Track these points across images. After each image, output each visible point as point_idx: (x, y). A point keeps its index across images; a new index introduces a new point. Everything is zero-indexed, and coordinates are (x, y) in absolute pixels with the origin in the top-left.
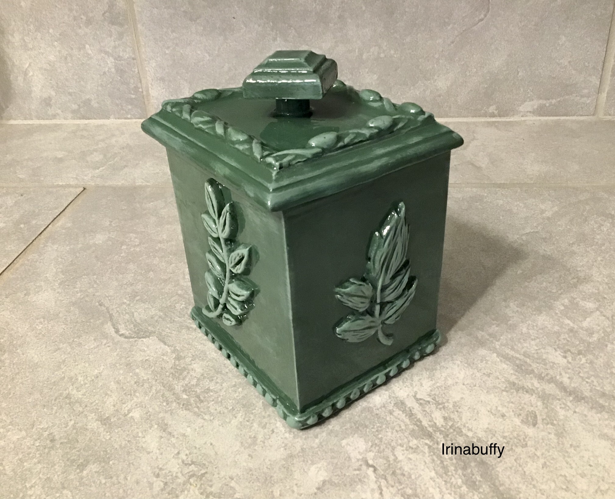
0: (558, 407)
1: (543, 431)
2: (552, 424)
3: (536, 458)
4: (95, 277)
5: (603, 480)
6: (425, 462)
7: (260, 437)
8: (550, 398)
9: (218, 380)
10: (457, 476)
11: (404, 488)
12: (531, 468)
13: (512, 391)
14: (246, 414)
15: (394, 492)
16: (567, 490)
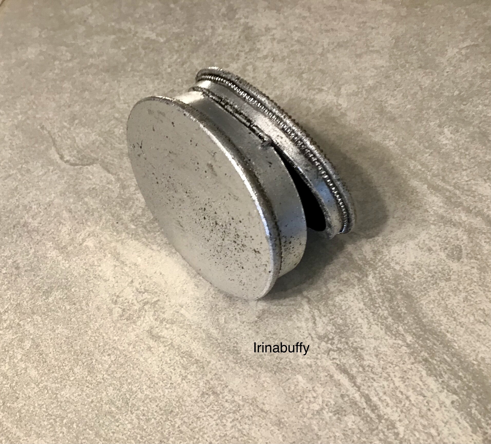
0: (483, 241)
1: (466, 265)
3: (458, 291)
6: (354, 293)
8: (476, 232)
10: (383, 308)
11: (335, 318)
12: (453, 301)
13: (440, 224)
15: (326, 322)
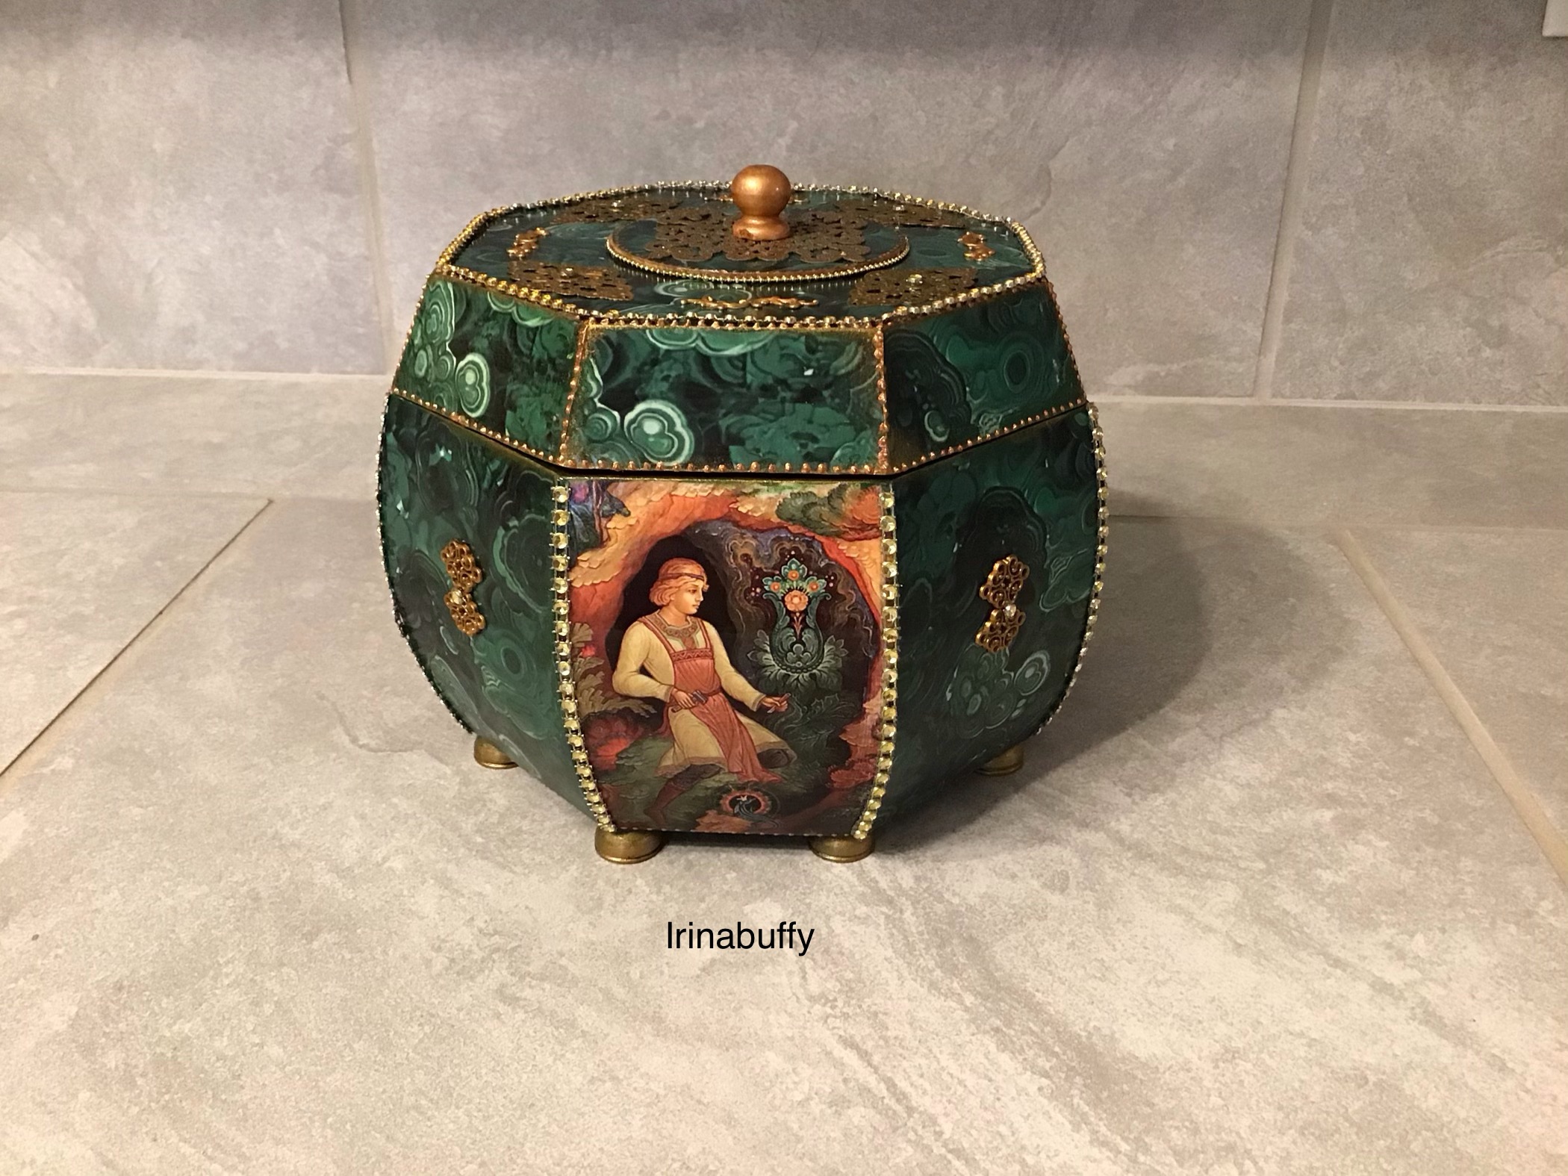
2: (1092, 890)
4: (307, 652)
5: (1163, 968)
7: (609, 899)
9: (536, 817)
14: (584, 867)
16: (1103, 979)
